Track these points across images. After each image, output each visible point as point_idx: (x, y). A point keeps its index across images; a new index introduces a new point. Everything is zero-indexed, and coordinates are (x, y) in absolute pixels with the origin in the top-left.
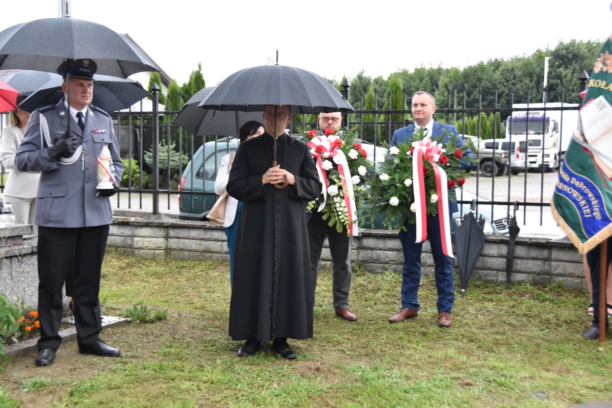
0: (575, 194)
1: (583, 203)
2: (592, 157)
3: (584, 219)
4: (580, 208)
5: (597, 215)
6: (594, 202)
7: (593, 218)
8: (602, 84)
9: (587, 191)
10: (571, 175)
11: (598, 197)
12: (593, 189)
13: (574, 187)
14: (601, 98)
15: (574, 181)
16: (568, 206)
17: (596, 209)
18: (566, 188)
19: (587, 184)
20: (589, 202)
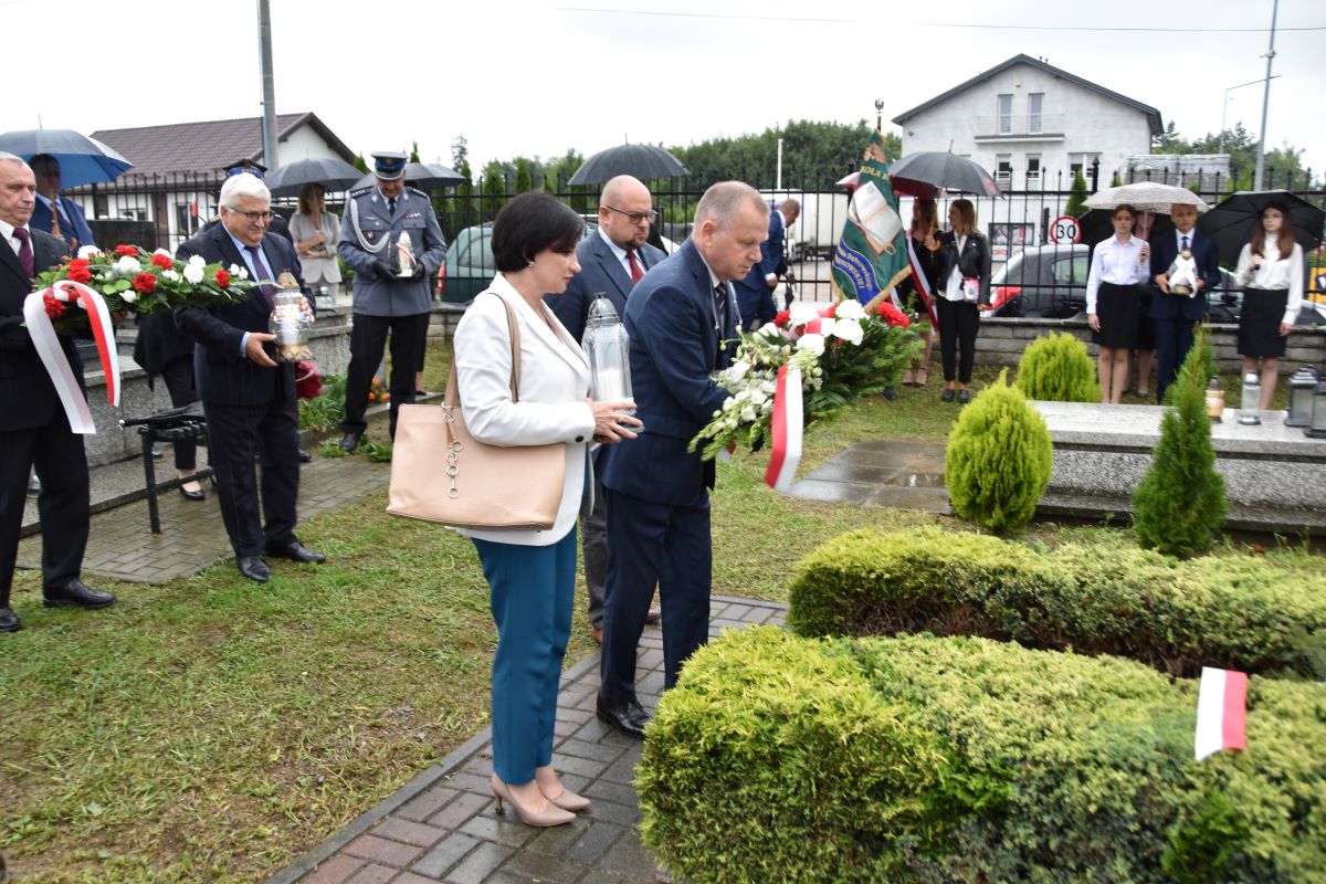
0: (851, 268)
1: (857, 275)
2: (864, 235)
3: (859, 290)
4: (855, 281)
5: (869, 286)
6: (867, 275)
7: (866, 289)
8: (871, 171)
9: (861, 265)
10: (847, 251)
11: (869, 270)
12: (865, 263)
13: (850, 261)
14: (871, 183)
15: (850, 257)
16: (846, 279)
17: (868, 281)
18: (844, 263)
19: (860, 259)
20: (862, 275)
